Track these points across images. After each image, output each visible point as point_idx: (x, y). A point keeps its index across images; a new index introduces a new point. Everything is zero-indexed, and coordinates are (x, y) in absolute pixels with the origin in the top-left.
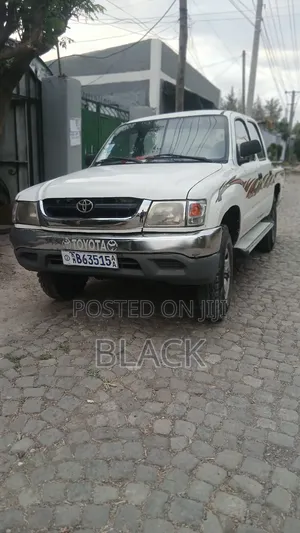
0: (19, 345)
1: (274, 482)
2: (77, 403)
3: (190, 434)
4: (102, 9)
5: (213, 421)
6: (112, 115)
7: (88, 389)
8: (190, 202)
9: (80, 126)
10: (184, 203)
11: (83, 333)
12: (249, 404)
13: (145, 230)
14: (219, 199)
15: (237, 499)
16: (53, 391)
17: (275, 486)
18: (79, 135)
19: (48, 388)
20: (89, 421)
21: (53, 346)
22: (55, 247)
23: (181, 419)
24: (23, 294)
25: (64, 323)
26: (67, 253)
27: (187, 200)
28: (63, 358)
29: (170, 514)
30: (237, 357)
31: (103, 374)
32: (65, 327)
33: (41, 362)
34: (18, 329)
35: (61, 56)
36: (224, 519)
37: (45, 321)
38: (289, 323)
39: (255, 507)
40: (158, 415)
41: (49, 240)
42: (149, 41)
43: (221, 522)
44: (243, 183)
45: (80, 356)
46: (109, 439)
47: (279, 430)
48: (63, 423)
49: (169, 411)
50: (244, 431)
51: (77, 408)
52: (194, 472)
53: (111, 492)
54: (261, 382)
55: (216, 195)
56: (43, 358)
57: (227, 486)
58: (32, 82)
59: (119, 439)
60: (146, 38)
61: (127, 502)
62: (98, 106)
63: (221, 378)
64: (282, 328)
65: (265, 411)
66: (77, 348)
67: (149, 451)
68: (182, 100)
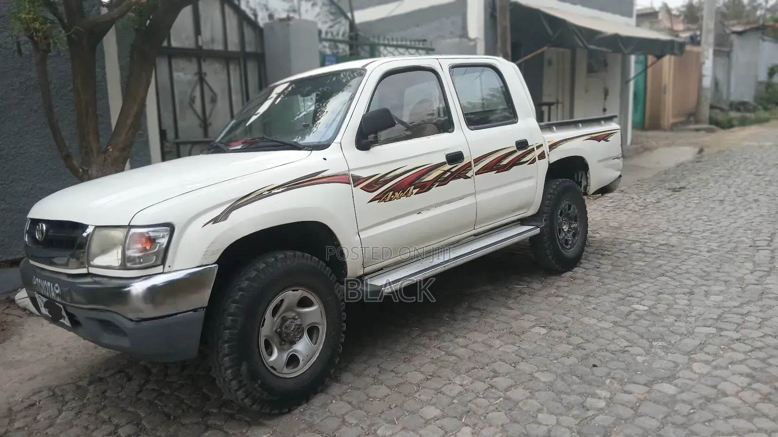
8: (133, 231)
13: (91, 270)
14: (219, 219)
27: (129, 226)
44: (357, 181)
68: (508, 24)
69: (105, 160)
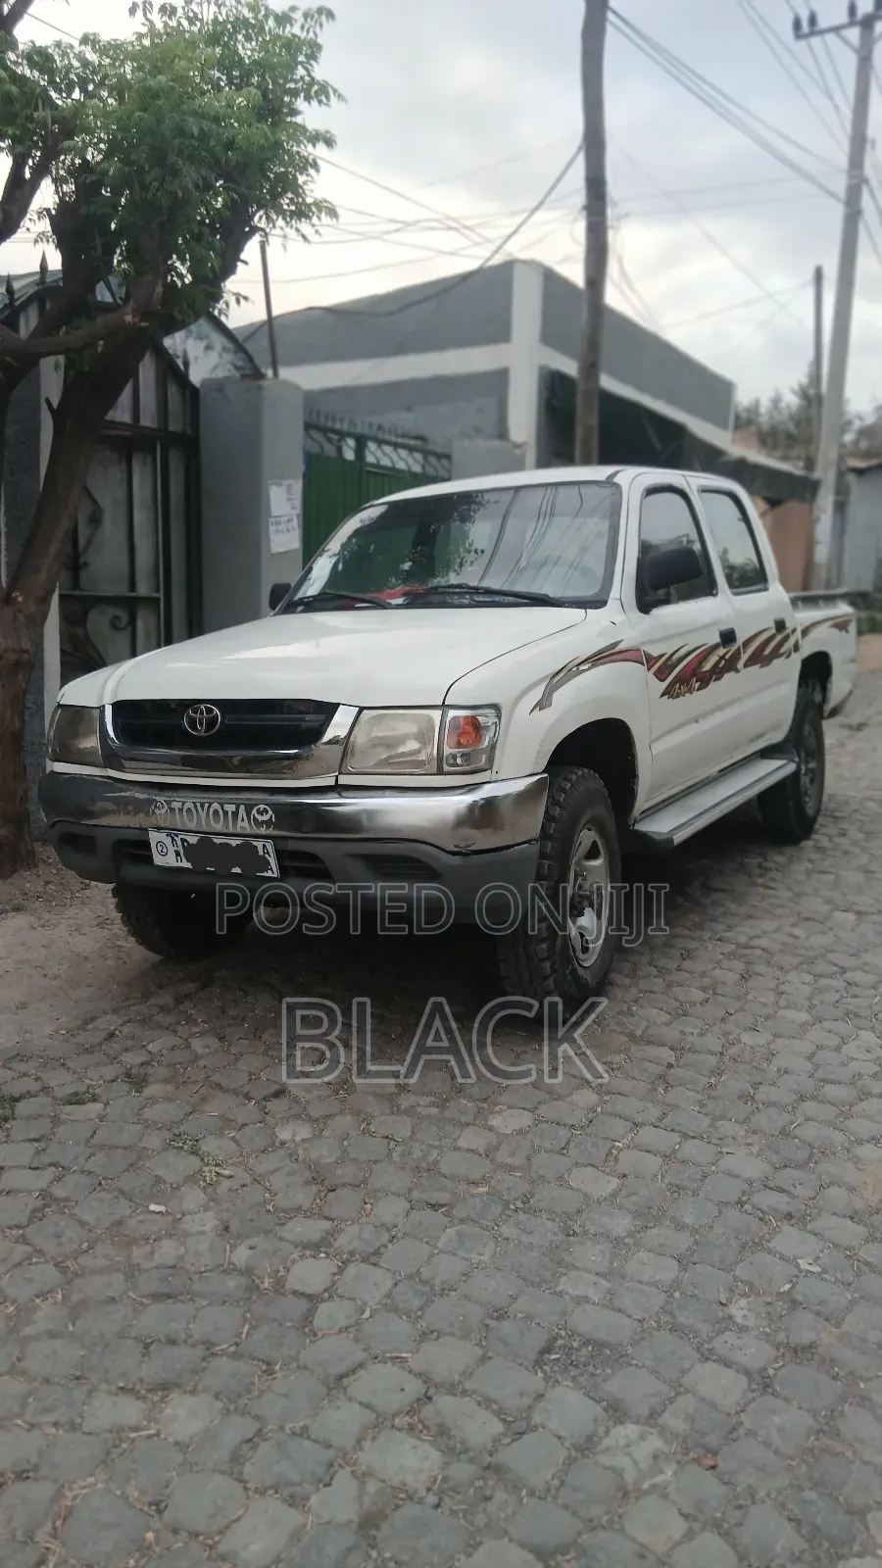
0: (30, 1067)
1: (537, 1419)
2: (123, 1209)
3: (374, 1297)
4: (332, 213)
5: (447, 1268)
6: (401, 465)
7: (158, 1180)
8: (452, 713)
9: (298, 503)
10: (436, 715)
11: (197, 1045)
12: (561, 1237)
13: (344, 780)
14: (543, 704)
15: (426, 1449)
16: (70, 1179)
17: (533, 1429)
18: (295, 523)
19: (63, 1171)
20: (138, 1253)
21: (109, 1072)
22: (136, 821)
23: (365, 1260)
24: (88, 942)
25: (160, 1018)
26: (162, 836)
27: (444, 707)
28: (123, 1100)
29: (248, 1469)
30: (578, 1117)
31: (209, 1145)
32: (159, 1026)
33: (68, 1108)
34: (43, 1029)
35: (275, 312)
36: (372, 1487)
37: (115, 1011)
38: (761, 1039)
39: (462, 1470)
40: (315, 1247)
41: (124, 805)
42: (509, 266)
43: (360, 1497)
44: (650, 661)
45: (169, 1099)
46: (169, 1296)
47: (610, 1304)
48: (76, 1255)
49: (342, 1241)
50: (514, 1298)
51: (120, 1223)
52: (345, 1381)
53: (130, 1410)
54: (615, 1182)
55: (537, 694)
56: (76, 1100)
57: (416, 1419)
58: (173, 391)
59: (192, 1296)
60: (497, 260)
61: (158, 1435)
62: (361, 442)
63: (511, 1168)
64: (734, 1050)
65: (594, 1255)
66: (167, 1081)
67: (253, 1328)
68: (594, 421)
69: (15, 618)
